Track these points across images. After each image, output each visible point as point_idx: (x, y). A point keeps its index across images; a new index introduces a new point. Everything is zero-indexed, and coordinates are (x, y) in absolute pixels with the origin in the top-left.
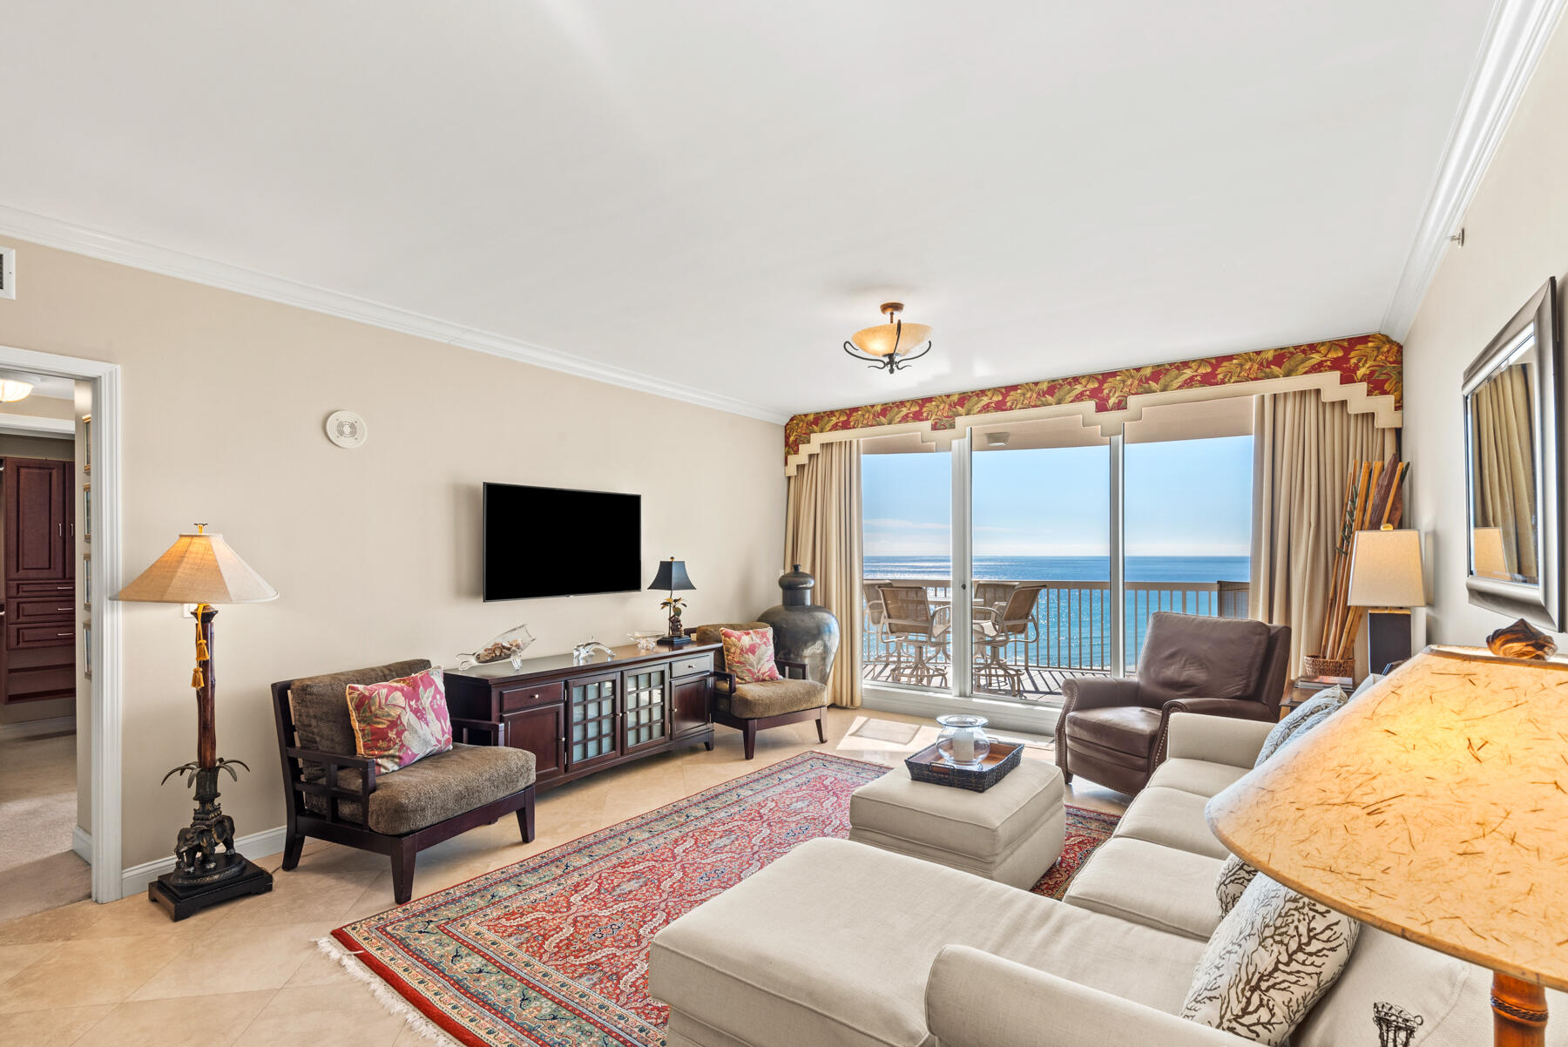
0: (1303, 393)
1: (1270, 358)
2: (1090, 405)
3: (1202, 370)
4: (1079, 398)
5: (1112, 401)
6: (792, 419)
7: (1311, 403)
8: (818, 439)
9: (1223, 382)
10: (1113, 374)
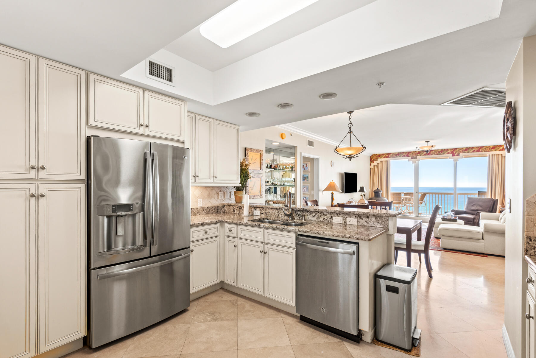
0: (498, 155)
1: (492, 147)
2: (451, 155)
3: (477, 149)
4: (448, 153)
5: (456, 154)
6: (372, 155)
7: (500, 156)
8: (379, 160)
9: (481, 152)
10: (456, 149)
